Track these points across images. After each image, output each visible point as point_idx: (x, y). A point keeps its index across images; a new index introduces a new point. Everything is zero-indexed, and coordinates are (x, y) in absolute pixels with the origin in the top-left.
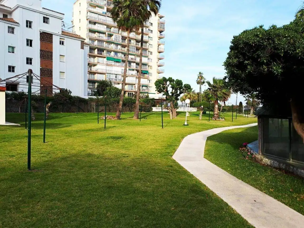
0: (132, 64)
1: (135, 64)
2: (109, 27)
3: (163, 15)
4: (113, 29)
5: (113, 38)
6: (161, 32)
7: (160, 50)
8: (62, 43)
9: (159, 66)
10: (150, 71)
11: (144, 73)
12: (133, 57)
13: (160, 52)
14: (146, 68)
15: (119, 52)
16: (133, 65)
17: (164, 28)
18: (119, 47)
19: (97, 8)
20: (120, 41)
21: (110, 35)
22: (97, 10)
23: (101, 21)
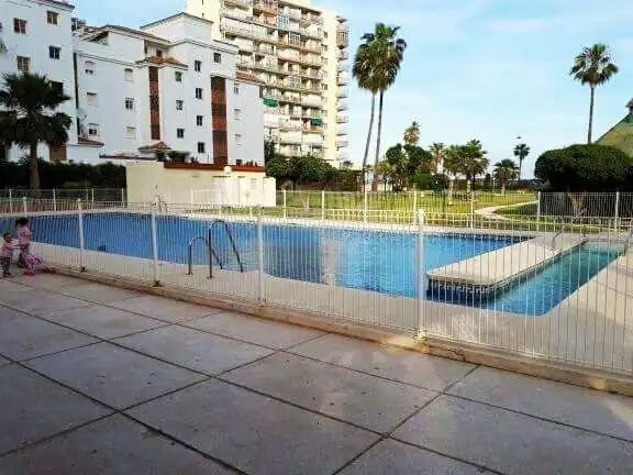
0: (295, 108)
1: (300, 108)
2: (257, 43)
3: (344, 17)
4: (262, 46)
5: (264, 62)
6: (341, 47)
7: (341, 81)
8: (236, 91)
9: (339, 111)
10: (325, 120)
11: (316, 123)
12: (297, 95)
13: (340, 85)
14: (319, 115)
15: (274, 88)
16: (298, 111)
17: (346, 41)
18: (274, 78)
19: (236, 9)
20: (276, 69)
21: (259, 58)
22: (236, 13)
23: (244, 34)
